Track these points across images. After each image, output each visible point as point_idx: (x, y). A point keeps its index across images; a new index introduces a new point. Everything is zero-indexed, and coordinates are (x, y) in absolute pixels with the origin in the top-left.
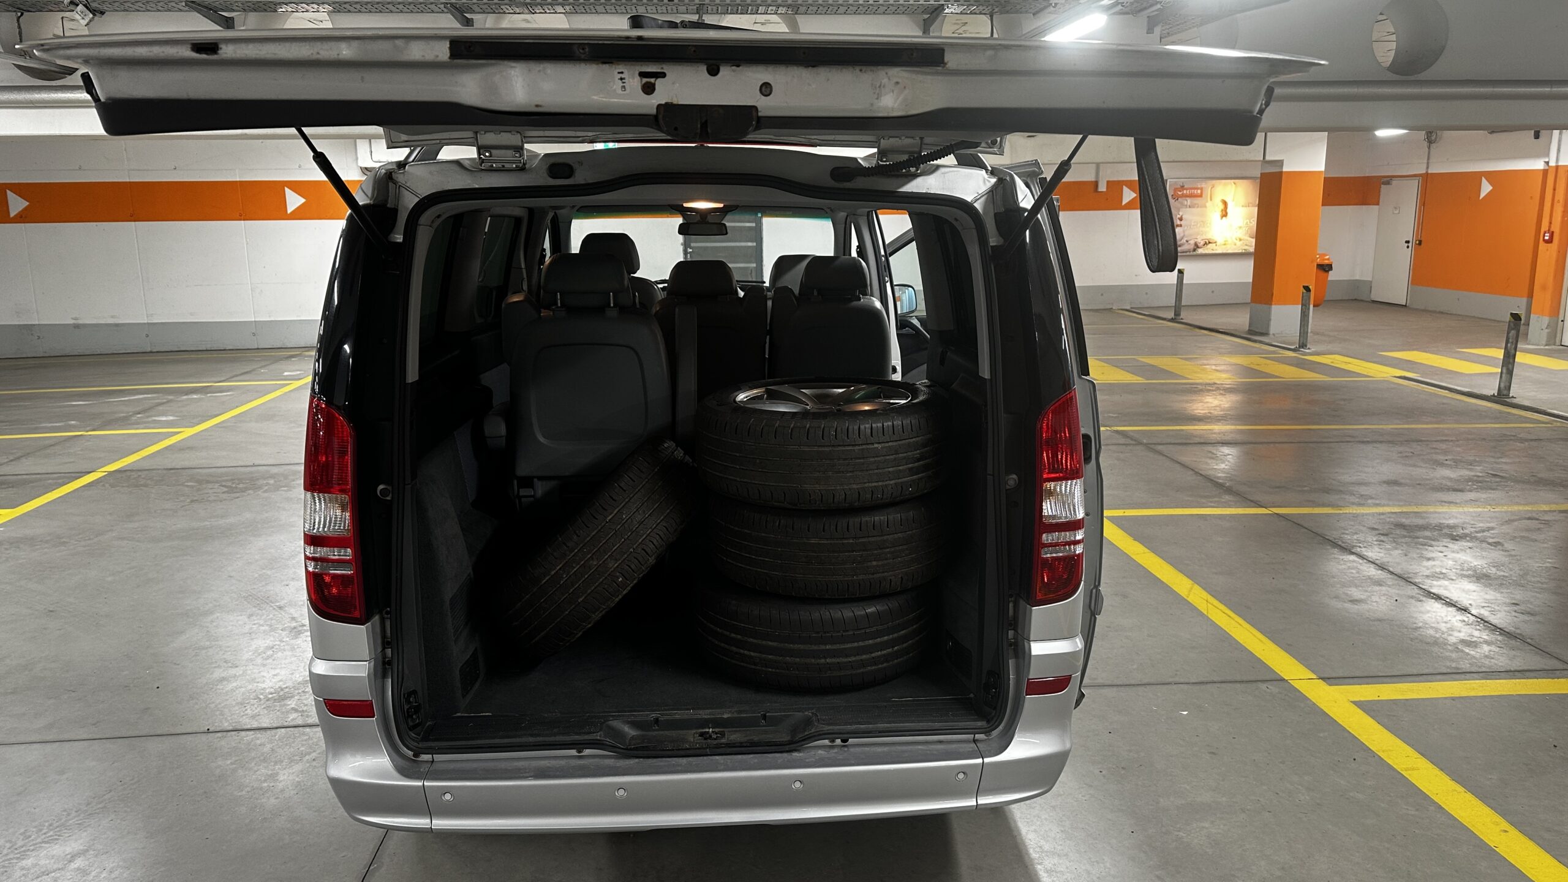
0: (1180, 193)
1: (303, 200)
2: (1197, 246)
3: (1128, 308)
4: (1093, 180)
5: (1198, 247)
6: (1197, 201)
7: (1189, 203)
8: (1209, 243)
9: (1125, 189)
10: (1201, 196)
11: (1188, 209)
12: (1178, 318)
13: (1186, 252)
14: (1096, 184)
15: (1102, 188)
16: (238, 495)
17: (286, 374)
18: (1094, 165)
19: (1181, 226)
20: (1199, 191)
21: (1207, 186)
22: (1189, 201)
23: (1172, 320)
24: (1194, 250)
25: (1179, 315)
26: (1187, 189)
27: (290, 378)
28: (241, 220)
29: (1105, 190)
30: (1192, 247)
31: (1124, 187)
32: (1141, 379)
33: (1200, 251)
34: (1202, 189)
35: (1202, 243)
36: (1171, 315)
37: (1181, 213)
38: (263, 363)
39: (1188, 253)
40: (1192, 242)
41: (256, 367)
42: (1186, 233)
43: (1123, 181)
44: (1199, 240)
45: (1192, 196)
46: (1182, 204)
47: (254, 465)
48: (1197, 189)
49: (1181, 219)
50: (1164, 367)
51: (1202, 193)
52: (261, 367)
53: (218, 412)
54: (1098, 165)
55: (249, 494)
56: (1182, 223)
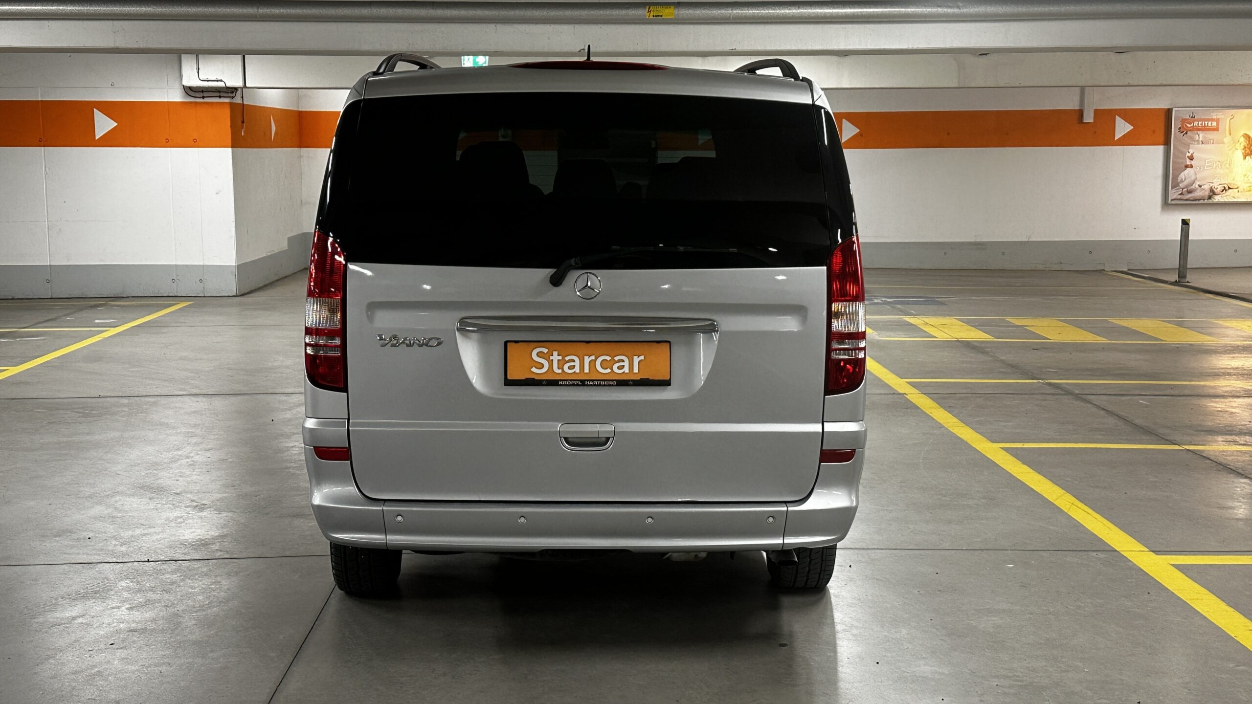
0: (1189, 126)
1: (116, 124)
2: (1213, 192)
3: (1125, 270)
4: (1077, 108)
5: (1214, 194)
6: (1211, 135)
7: (1201, 139)
8: (1229, 188)
9: (1118, 120)
10: (1216, 129)
11: (1201, 146)
12: (1183, 280)
13: (1199, 200)
14: (1080, 113)
15: (1089, 118)
16: (96, 419)
17: (97, 321)
18: (1078, 90)
19: (1191, 166)
20: (1214, 124)
21: (1225, 117)
22: (1202, 135)
23: (1175, 283)
24: (1210, 197)
25: (1185, 277)
26: (1198, 120)
27: (104, 325)
28: (40, 146)
29: (1092, 121)
30: (1207, 193)
31: (1117, 116)
32: (1104, 339)
33: (1217, 199)
34: (1218, 121)
35: (1220, 188)
36: (1175, 277)
37: (1191, 151)
38: (67, 312)
39: (1201, 202)
40: (1207, 187)
41: (60, 315)
42: (1198, 176)
43: (1116, 110)
44: (1215, 185)
45: (1205, 129)
46: (1192, 139)
47: (100, 397)
48: (1212, 120)
49: (1191, 158)
50: (1138, 329)
51: (1218, 124)
52: (67, 315)
53: (36, 354)
54: (1083, 89)
55: (106, 418)
56: (1193, 162)
